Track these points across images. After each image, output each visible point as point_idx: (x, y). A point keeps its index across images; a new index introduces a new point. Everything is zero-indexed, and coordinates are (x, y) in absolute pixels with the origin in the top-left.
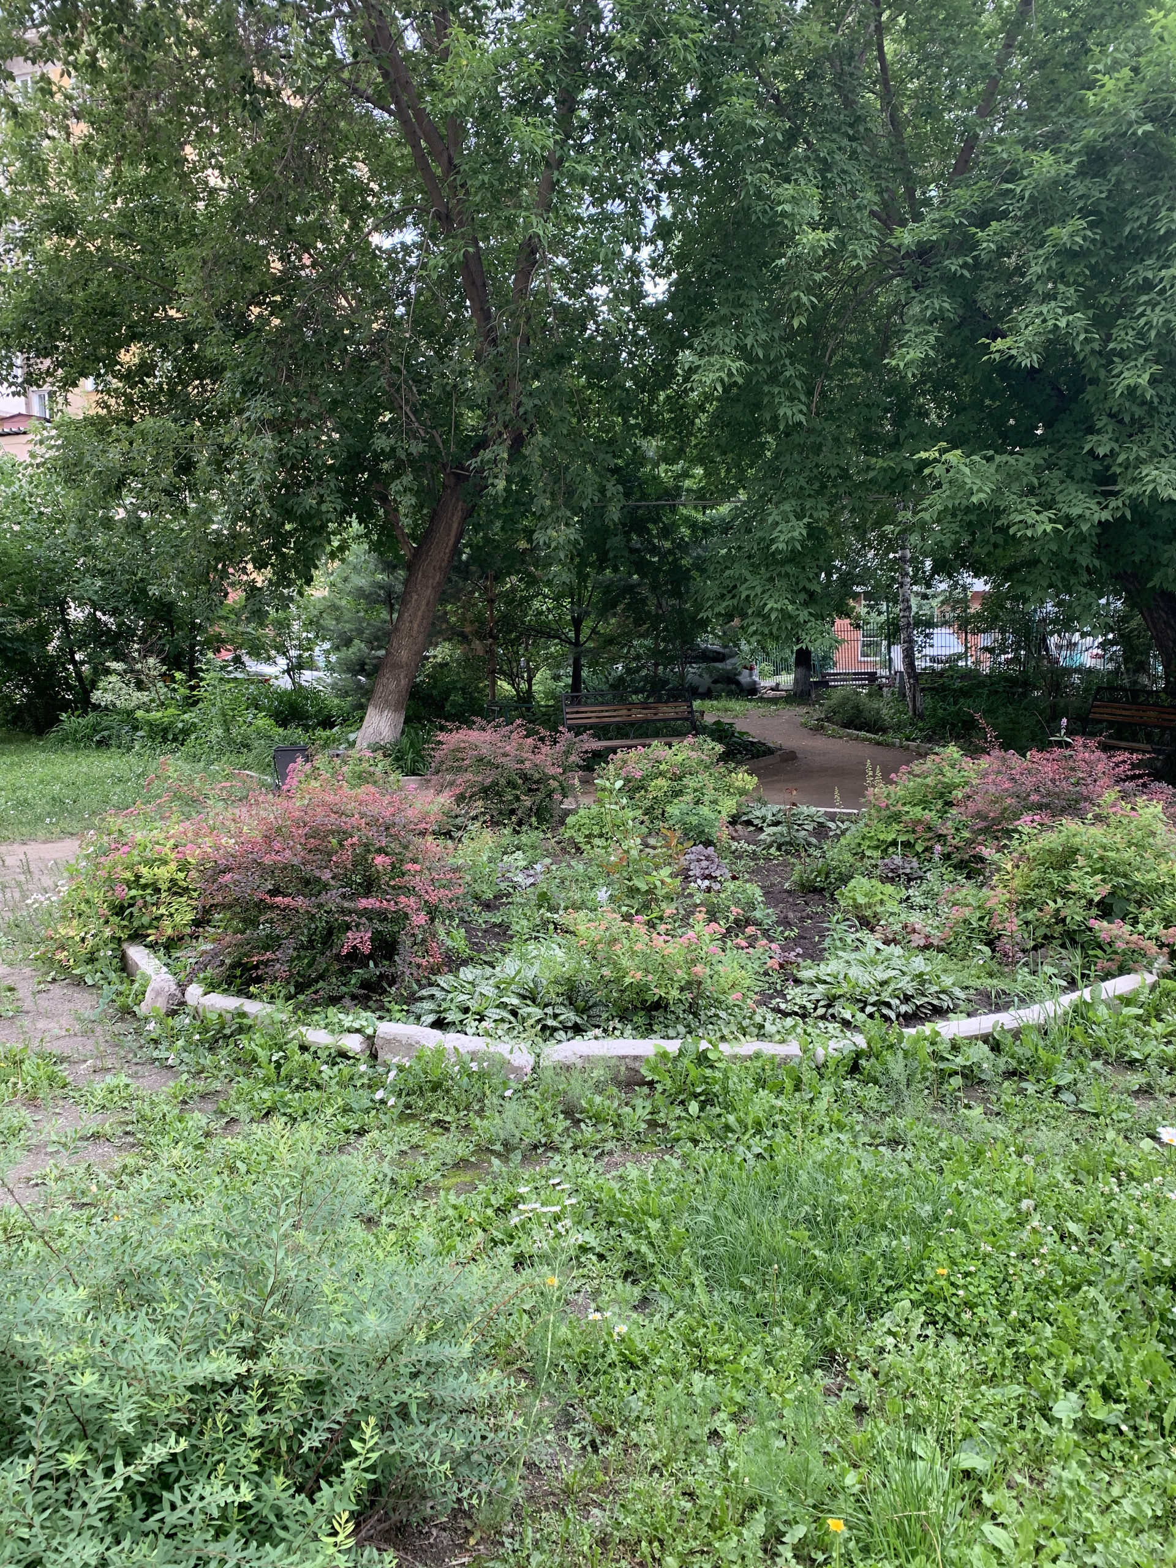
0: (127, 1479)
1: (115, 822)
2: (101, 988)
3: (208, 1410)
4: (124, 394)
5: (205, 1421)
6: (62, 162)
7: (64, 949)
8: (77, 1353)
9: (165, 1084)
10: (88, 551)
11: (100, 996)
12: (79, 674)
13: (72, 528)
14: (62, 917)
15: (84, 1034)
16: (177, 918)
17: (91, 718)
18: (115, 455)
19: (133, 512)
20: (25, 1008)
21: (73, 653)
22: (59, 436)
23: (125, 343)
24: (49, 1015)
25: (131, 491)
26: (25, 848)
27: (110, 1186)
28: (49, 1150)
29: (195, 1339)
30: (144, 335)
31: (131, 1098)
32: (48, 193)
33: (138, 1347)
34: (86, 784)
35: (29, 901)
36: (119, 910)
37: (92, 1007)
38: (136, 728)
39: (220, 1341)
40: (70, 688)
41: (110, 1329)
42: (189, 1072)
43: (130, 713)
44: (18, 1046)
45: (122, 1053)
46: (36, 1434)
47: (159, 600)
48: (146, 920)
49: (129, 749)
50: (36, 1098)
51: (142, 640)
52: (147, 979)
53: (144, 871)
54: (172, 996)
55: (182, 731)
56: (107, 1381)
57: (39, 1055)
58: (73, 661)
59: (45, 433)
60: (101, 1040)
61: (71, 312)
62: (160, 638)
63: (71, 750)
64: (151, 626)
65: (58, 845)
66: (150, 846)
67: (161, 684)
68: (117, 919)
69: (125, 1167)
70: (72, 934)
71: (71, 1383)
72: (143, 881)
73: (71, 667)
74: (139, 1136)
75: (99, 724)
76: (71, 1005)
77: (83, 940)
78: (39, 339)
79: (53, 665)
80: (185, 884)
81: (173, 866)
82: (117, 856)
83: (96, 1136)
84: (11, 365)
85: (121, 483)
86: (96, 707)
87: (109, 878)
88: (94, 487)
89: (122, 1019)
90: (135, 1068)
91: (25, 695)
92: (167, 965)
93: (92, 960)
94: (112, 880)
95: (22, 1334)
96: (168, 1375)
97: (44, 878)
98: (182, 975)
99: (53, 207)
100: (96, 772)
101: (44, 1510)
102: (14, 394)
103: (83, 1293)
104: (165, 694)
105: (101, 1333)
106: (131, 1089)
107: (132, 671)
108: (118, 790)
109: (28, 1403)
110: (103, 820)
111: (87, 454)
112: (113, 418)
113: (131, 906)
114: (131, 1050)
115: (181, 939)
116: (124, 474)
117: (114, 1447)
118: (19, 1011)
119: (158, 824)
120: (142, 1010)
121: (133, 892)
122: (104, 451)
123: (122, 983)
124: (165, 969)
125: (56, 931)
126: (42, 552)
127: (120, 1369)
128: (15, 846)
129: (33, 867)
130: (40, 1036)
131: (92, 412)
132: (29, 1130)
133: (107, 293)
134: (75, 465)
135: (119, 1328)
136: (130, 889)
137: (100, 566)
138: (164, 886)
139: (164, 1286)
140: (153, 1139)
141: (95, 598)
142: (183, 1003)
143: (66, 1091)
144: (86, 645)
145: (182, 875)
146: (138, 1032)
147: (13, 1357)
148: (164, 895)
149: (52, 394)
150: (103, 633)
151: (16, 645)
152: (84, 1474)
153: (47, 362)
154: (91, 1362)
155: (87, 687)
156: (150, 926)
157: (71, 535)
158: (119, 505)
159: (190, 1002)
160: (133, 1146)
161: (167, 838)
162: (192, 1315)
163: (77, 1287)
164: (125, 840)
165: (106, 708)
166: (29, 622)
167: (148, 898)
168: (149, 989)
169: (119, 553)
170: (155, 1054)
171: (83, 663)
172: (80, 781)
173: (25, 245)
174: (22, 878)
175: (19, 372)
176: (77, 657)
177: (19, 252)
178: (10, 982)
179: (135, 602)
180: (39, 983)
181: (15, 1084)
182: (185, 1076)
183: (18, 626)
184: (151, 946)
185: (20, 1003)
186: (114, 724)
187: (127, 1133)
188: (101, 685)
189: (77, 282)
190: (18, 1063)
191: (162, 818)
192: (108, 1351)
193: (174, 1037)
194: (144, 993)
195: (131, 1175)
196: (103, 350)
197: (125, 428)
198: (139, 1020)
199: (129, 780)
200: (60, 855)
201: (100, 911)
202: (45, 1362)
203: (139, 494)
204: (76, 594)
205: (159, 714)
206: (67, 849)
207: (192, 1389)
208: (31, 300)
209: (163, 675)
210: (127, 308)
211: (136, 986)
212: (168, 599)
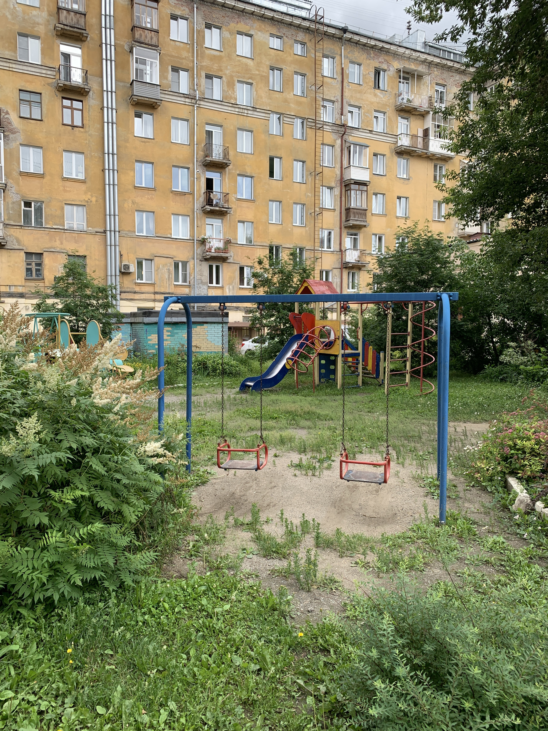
0: (491, 726)
1: (506, 417)
2: (494, 494)
3: (532, 712)
4: (526, 218)
5: (530, 717)
6: (505, 120)
7: (479, 473)
8: (473, 657)
9: (521, 547)
10: (503, 291)
11: (494, 498)
12: (494, 347)
13: (496, 281)
14: (479, 458)
15: (485, 513)
16: (534, 467)
17: (499, 368)
18: (519, 247)
19: (525, 272)
20: (460, 496)
21: (492, 338)
22: (494, 241)
23: (528, 194)
24: (470, 501)
25: (525, 263)
26: (465, 424)
27: (492, 587)
28: (466, 562)
29: (528, 674)
30: (537, 189)
31: (505, 549)
32: (498, 135)
33: (500, 666)
34: (494, 398)
35: (465, 449)
36: (505, 459)
37: (490, 502)
38: (519, 374)
39: (541, 681)
40: (490, 354)
41: (488, 652)
42: (534, 544)
43: (517, 366)
44: (456, 512)
45: (502, 527)
46: (453, 686)
47: (536, 314)
48: (518, 466)
49: (516, 383)
50: (462, 537)
51: (526, 332)
52: (516, 494)
53: (519, 442)
54: (528, 505)
55: (542, 376)
56: (485, 676)
57: (465, 518)
58: (492, 342)
59: (488, 240)
60: (493, 518)
61: (504, 185)
62: (535, 331)
63: (488, 382)
64: (531, 325)
65: (480, 425)
66: (522, 430)
67: (533, 353)
68: (504, 463)
69: (500, 581)
70: (483, 466)
71: (469, 669)
72: (517, 447)
73: (491, 344)
74: (507, 568)
75: (502, 371)
76: (480, 499)
77: (488, 470)
78: (488, 200)
79: (483, 343)
80: (538, 451)
81: (533, 442)
82: (506, 433)
83: (487, 562)
84: (476, 213)
85: (521, 259)
86: (502, 363)
87: (502, 443)
88: (508, 263)
89: (503, 511)
90: (507, 535)
91: (470, 356)
92: (526, 489)
93: (491, 480)
94: (503, 445)
95: (450, 639)
96: (514, 685)
97: (472, 439)
98: (534, 496)
99: (500, 140)
100: (499, 393)
101: (453, 722)
102: (476, 225)
103: (476, 630)
104: (535, 358)
105: (484, 653)
106: (505, 545)
107: (520, 347)
108: (509, 402)
109: (450, 671)
110: (501, 416)
111: (506, 248)
112: (519, 230)
113: (511, 458)
114: (506, 526)
115: (535, 478)
116: (522, 255)
117: (486, 708)
118: (458, 497)
119: (527, 421)
120: (513, 508)
121: (513, 452)
122: (514, 246)
123: (504, 493)
124: (525, 491)
125: (476, 464)
126: (483, 293)
127: (491, 673)
128: (461, 423)
129: (468, 433)
130: (465, 509)
131: (510, 228)
132: (458, 551)
133: (521, 174)
134: (500, 253)
135: (492, 653)
136: (511, 450)
137: (508, 298)
138: (528, 451)
139: (515, 643)
140: (514, 571)
141: (505, 313)
142: (533, 510)
143: (475, 537)
144: (499, 334)
145: (537, 447)
146: (510, 518)
147: (445, 647)
148: (527, 455)
149: (492, 223)
150: (507, 329)
151: (469, 334)
152: (472, 714)
153: (491, 209)
154: (478, 664)
155: (498, 353)
156: (520, 469)
157: (496, 285)
158: (519, 270)
159: (537, 510)
160: (504, 572)
161: (531, 428)
162: (528, 662)
163: (474, 627)
164: (510, 426)
165: (506, 363)
166: (474, 324)
167: (520, 455)
168: (517, 499)
169: (517, 292)
170: (518, 531)
171: (497, 342)
172: (492, 397)
173: (486, 160)
174: (463, 437)
175: (479, 215)
176: (494, 340)
177: (483, 163)
178: (454, 483)
179: (523, 314)
180: (467, 486)
181: (454, 529)
182: (532, 546)
183: (469, 326)
184: (519, 479)
185: (458, 493)
186: (509, 371)
187: (502, 565)
188: (504, 353)
189: (508, 171)
190: (456, 520)
191: (529, 418)
192: (486, 662)
193: (528, 525)
194: (514, 500)
195: (502, 585)
196: (517, 200)
197: (525, 234)
198: (511, 513)
199: (515, 398)
200: (480, 429)
201: (497, 458)
202: (459, 655)
203: (529, 263)
204: (496, 311)
205: (532, 368)
206: (483, 427)
207: (525, 697)
208: (487, 183)
209: (535, 349)
210: (530, 178)
211: (511, 496)
212: (540, 312)
